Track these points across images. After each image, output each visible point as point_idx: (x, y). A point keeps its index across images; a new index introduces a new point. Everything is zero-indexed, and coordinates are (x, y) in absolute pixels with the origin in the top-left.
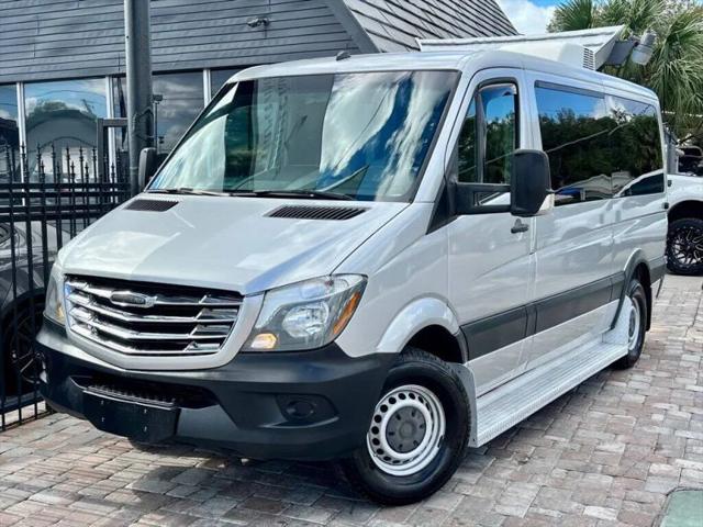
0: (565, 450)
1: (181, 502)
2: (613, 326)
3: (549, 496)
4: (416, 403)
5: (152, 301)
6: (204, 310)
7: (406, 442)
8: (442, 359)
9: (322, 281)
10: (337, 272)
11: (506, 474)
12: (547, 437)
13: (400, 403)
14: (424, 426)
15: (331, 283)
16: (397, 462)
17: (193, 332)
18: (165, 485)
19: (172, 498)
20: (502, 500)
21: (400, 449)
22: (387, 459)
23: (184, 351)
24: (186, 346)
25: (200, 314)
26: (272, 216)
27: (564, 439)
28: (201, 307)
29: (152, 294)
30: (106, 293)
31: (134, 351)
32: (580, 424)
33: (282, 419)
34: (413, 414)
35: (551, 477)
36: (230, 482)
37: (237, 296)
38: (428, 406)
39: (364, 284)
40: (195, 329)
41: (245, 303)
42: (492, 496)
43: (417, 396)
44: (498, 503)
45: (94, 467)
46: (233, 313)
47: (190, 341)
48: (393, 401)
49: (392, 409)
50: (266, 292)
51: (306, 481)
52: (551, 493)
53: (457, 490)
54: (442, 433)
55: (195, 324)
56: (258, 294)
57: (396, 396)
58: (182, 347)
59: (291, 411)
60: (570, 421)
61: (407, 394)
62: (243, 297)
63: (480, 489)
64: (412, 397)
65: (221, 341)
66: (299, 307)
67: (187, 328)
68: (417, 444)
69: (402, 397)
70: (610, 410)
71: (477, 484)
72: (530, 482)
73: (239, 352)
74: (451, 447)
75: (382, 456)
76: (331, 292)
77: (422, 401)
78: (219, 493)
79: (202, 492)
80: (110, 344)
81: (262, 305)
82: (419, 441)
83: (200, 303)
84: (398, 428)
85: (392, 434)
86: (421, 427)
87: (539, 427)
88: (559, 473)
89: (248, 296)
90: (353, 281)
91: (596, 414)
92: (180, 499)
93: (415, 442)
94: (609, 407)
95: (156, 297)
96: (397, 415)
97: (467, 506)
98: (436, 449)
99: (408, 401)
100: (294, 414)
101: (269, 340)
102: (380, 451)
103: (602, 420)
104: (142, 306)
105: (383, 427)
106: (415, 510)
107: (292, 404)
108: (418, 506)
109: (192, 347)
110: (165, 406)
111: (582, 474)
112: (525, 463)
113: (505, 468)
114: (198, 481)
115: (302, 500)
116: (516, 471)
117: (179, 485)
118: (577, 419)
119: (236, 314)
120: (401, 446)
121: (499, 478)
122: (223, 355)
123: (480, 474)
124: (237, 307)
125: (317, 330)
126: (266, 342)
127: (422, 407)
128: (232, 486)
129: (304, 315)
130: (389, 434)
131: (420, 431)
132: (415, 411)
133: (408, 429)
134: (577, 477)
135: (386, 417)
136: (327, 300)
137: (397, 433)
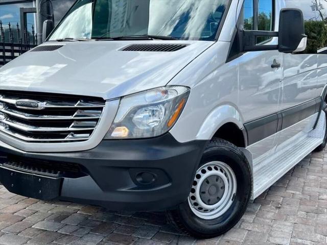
0: (301, 199)
1: (67, 237)
2: (314, 127)
3: (301, 230)
4: (218, 173)
5: (42, 105)
6: (78, 111)
7: (213, 198)
8: (235, 144)
9: (159, 91)
10: (170, 84)
11: (270, 215)
12: (288, 191)
13: (209, 173)
14: (223, 187)
15: (166, 92)
16: (206, 211)
17: (71, 126)
18: (57, 225)
19: (61, 234)
20: (273, 233)
21: (209, 202)
22: (200, 209)
23: (65, 139)
24: (66, 136)
25: (76, 114)
26: (124, 50)
27: (298, 193)
28: (76, 109)
29: (42, 101)
30: (13, 101)
31: (32, 139)
32: (304, 183)
33: (133, 185)
34: (217, 180)
35: (298, 217)
36: (98, 223)
37: (101, 100)
38: (226, 174)
39: (188, 93)
40: (73, 124)
41: (107, 106)
42: (265, 231)
43: (219, 168)
44: (271, 236)
45: (13, 213)
46: (98, 113)
47: (69, 132)
48: (204, 172)
49: (204, 177)
50: (121, 98)
51: (147, 221)
52: (301, 228)
53: (242, 227)
54: (235, 191)
55: (72, 121)
56: (116, 99)
57: (206, 169)
58: (64, 137)
59: (139, 179)
60: (298, 181)
61: (212, 167)
62: (105, 101)
63: (256, 226)
64: (216, 169)
65: (90, 132)
66: (144, 109)
67: (67, 123)
68: (219, 199)
69: (210, 169)
70: (318, 174)
71: (254, 222)
72: (286, 220)
73: (103, 140)
74: (240, 201)
75: (197, 207)
76: (166, 98)
77: (222, 172)
78: (91, 230)
79: (81, 229)
80: (17, 135)
81: (119, 107)
82: (220, 197)
83: (76, 106)
84: (208, 189)
85: (204, 193)
86: (221, 188)
87: (281, 185)
88: (302, 214)
89: (108, 100)
90: (181, 91)
91: (312, 177)
92: (66, 235)
93: (218, 198)
94: (318, 172)
95: (45, 103)
96: (207, 181)
97: (251, 238)
98: (231, 202)
99: (214, 172)
100: (141, 182)
101: (123, 131)
102: (196, 204)
103: (316, 180)
104: (36, 109)
105: (198, 188)
106: (218, 242)
107: (140, 175)
108: (220, 238)
109: (71, 136)
110: (53, 176)
111: (316, 215)
112: (280, 208)
113: (268, 212)
114: (79, 222)
115: (145, 235)
116: (275, 213)
117: (66, 225)
118: (302, 180)
119: (101, 114)
120: (209, 200)
121: (266, 218)
122: (92, 141)
123: (254, 216)
124: (101, 109)
125: (156, 124)
126: (121, 133)
127: (222, 175)
128: (100, 225)
129: (147, 114)
130: (202, 193)
131: (221, 190)
132: (218, 178)
133: (213, 190)
134: (314, 217)
135: (200, 182)
136: (163, 103)
137: (207, 192)
